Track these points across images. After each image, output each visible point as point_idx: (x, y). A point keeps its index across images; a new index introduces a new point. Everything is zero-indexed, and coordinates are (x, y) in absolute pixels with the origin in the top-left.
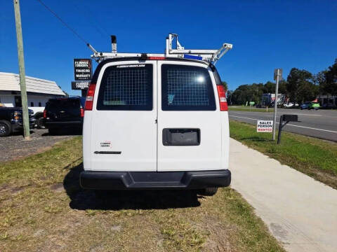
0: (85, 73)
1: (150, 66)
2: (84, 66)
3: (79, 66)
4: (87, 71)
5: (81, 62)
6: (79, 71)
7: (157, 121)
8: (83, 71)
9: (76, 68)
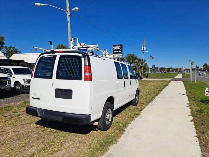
0: (118, 53)
1: (55, 56)
2: (118, 49)
3: (115, 49)
4: (120, 51)
5: (116, 47)
6: (115, 52)
7: (53, 84)
8: (117, 52)
9: (114, 50)
